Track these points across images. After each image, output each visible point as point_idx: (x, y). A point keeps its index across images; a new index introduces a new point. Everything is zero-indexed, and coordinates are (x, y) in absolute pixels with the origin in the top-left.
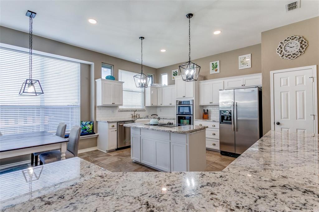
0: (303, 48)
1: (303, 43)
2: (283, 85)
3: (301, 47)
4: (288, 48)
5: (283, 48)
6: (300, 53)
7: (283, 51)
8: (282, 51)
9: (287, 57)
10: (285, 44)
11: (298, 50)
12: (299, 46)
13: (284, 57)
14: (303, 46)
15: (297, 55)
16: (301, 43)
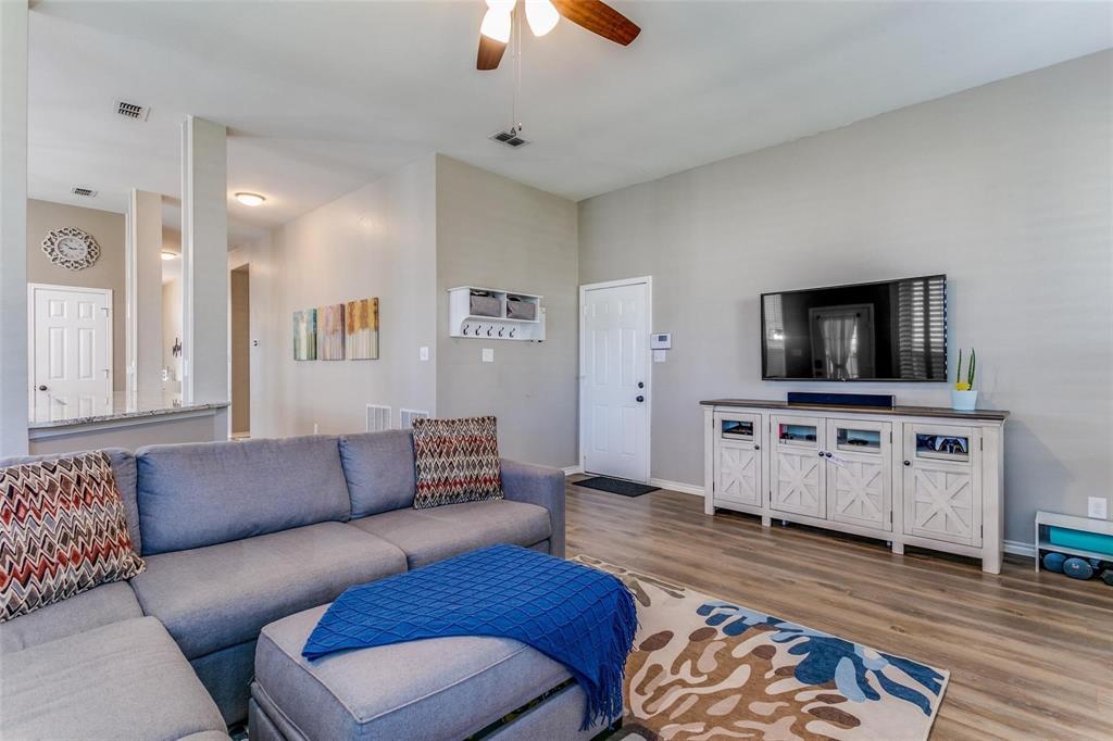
0: (92, 257)
1: (92, 247)
2: (56, 315)
3: (89, 253)
4: (65, 248)
5: (56, 244)
6: (86, 264)
7: (56, 249)
8: (53, 250)
9: (63, 263)
10: (59, 239)
11: (83, 256)
12: (86, 253)
13: (57, 261)
14: (93, 253)
15: (81, 265)
16: (89, 247)
